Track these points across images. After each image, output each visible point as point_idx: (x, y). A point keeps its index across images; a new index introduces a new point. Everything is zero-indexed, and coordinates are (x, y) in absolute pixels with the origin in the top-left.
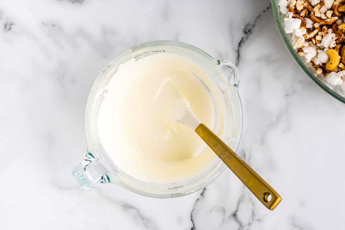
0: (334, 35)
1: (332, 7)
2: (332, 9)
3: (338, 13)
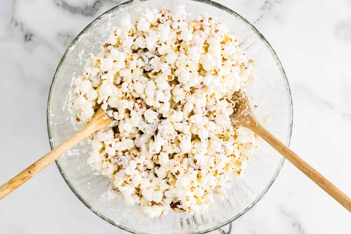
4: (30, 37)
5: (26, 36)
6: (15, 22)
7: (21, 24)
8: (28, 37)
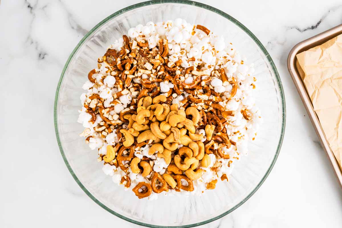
0: (116, 135)
1: (120, 113)
2: (119, 114)
3: (123, 119)
4: (44, 55)
5: (40, 55)
6: (30, 41)
7: (37, 43)
8: (42, 56)
